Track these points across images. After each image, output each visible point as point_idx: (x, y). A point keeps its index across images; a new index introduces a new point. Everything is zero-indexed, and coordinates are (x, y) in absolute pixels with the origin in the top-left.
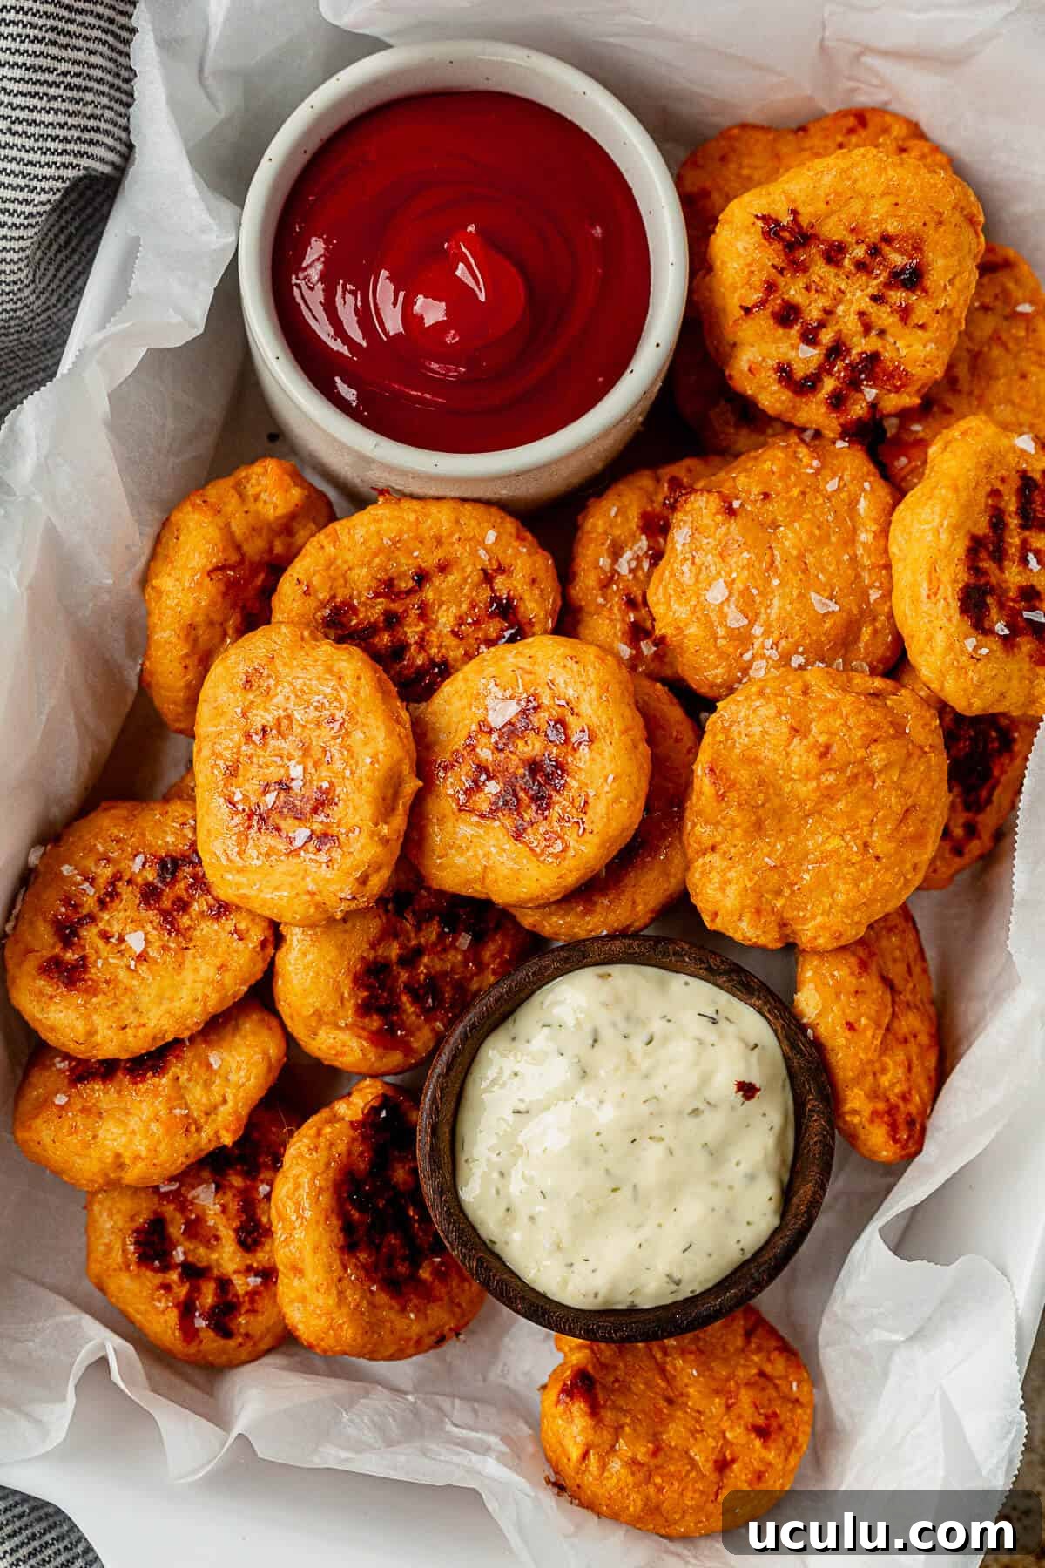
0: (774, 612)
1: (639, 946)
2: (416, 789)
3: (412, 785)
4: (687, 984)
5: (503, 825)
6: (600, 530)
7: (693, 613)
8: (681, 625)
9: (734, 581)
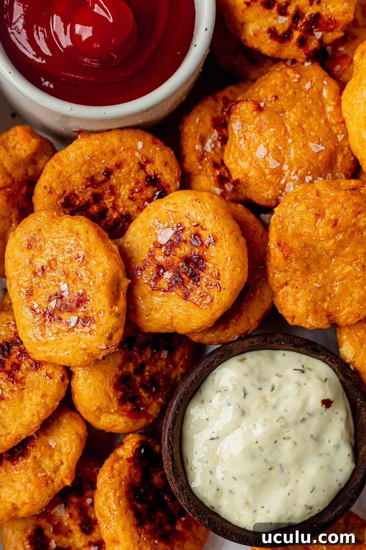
0: (292, 156)
1: (257, 341)
2: (128, 284)
3: (125, 283)
4: (284, 355)
5: (177, 293)
6: (193, 131)
7: (251, 164)
8: (246, 172)
9: (268, 144)
